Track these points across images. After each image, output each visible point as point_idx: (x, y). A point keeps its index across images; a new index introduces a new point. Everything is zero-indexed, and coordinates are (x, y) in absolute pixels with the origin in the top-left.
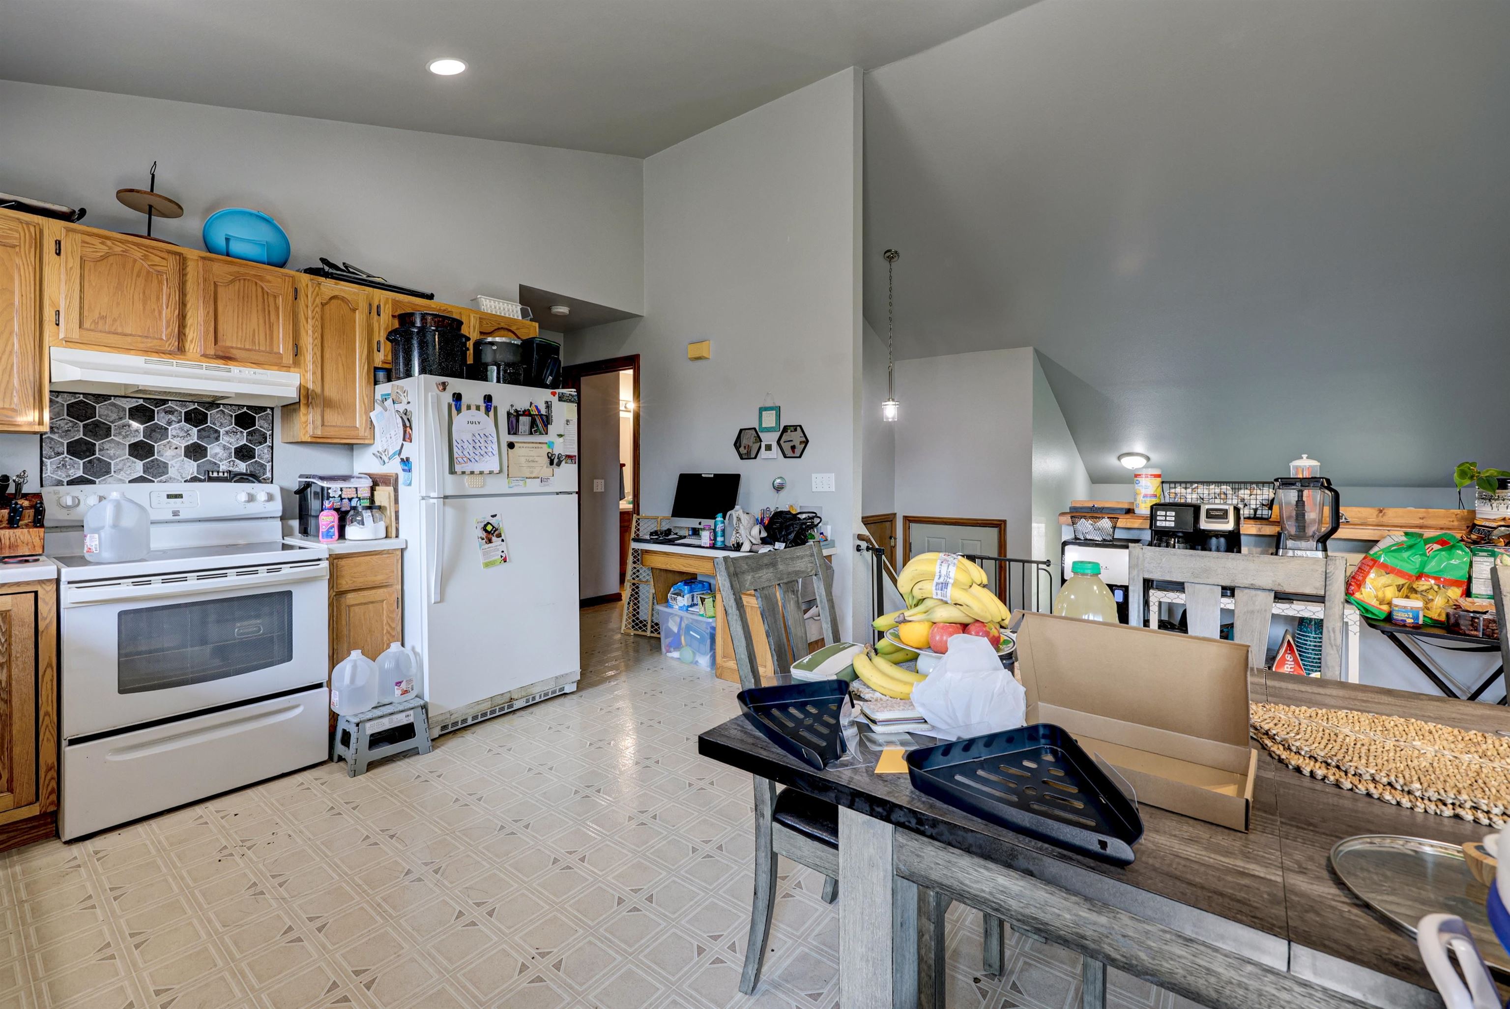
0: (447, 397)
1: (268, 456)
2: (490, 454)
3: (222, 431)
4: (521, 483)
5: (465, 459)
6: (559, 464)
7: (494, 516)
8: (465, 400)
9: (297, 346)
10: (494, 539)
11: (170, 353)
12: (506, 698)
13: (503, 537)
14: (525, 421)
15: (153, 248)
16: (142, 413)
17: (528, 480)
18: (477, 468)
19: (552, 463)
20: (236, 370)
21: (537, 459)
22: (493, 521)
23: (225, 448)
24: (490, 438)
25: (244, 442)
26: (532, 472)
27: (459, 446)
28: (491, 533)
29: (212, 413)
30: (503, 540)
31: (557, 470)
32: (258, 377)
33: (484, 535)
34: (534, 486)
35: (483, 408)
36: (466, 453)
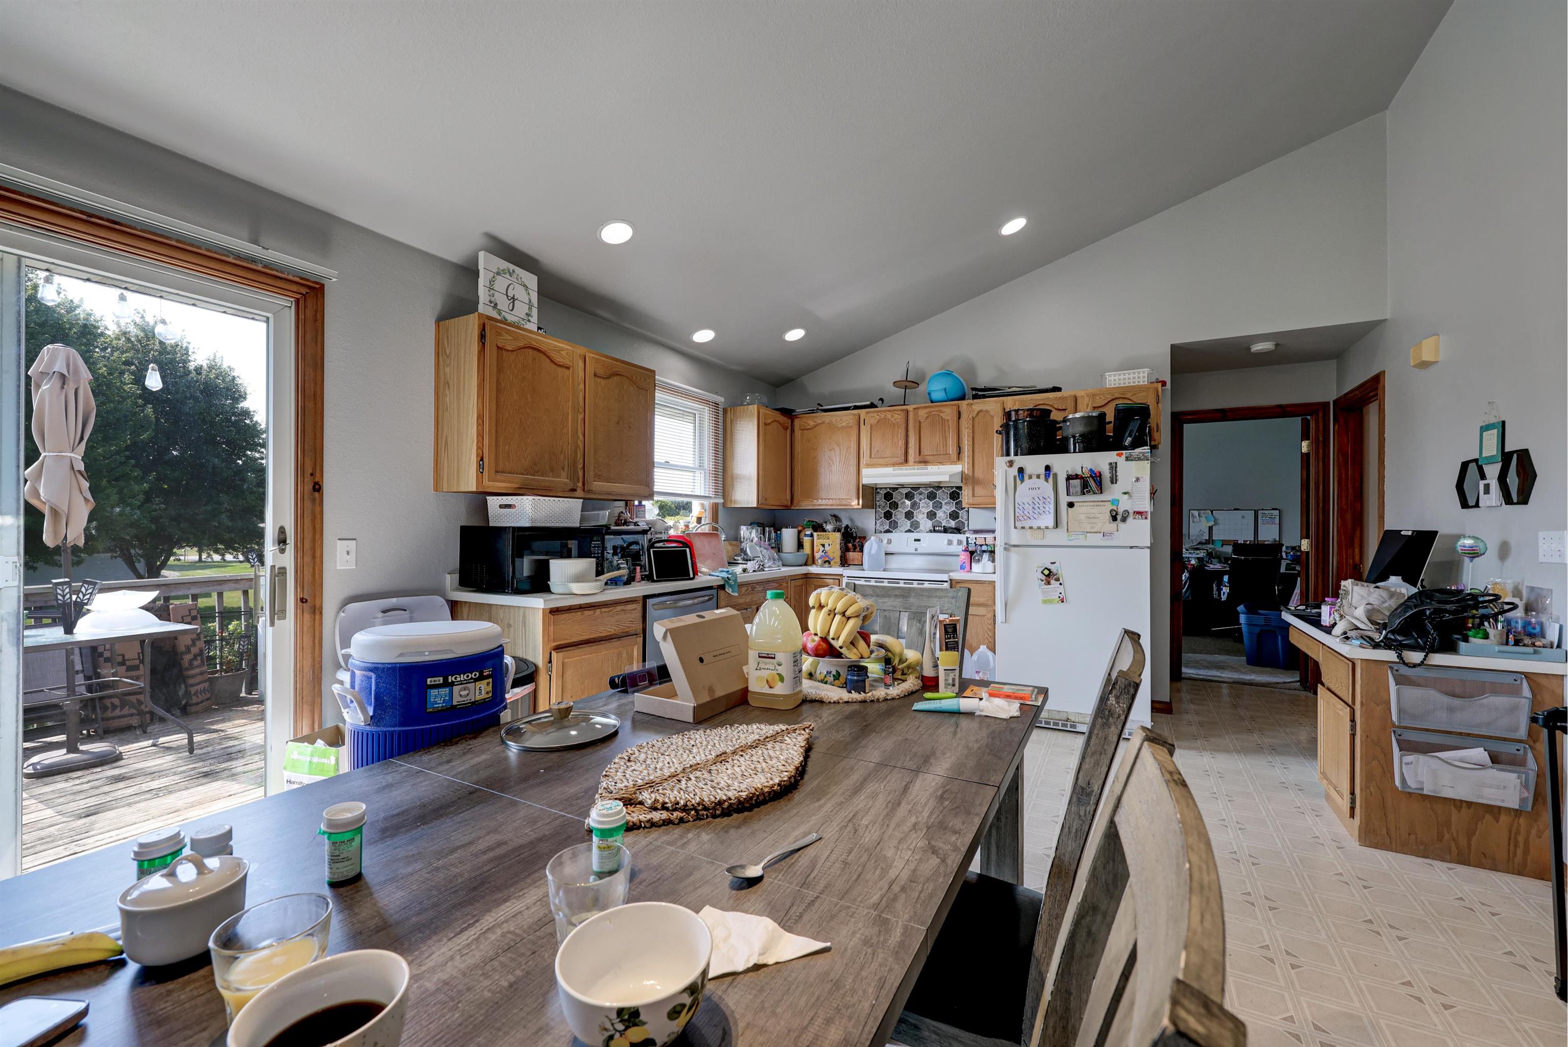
0: (1014, 471)
1: (966, 517)
2: (1047, 513)
3: (943, 503)
4: (1081, 537)
5: (1025, 517)
6: (1124, 520)
7: (1052, 563)
8: (1028, 471)
9: (959, 447)
10: (1052, 582)
11: (901, 464)
12: (1064, 717)
13: (1061, 581)
14: (1077, 482)
15: (895, 410)
16: (909, 496)
17: (1088, 534)
18: (1035, 524)
19: (1114, 518)
20: (931, 468)
21: (1098, 516)
22: (1052, 567)
23: (945, 512)
24: (1049, 500)
25: (954, 509)
26: (1093, 528)
27: (1020, 507)
28: (1049, 576)
29: (939, 493)
30: (1061, 584)
31: (1122, 526)
32: (941, 470)
33: (1044, 578)
34: (1097, 539)
35: (1043, 477)
36: (1026, 512)
